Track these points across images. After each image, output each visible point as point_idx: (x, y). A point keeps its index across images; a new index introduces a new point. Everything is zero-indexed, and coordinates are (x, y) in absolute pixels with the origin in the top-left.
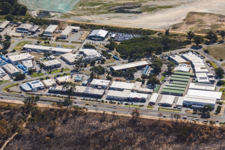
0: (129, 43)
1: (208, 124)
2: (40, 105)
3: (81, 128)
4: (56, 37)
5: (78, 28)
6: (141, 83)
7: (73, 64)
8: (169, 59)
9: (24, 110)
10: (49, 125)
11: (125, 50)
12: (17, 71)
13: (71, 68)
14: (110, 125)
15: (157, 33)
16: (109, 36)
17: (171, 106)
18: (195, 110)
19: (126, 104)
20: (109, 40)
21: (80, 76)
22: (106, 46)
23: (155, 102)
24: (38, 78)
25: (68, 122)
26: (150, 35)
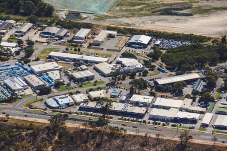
0: (176, 52)
2: (69, 124)
4: (88, 43)
5: (115, 33)
6: (192, 100)
7: (108, 76)
9: (49, 130)
11: (172, 60)
12: (41, 83)
13: (107, 80)
14: (153, 150)
15: (212, 40)
16: (152, 43)
19: (172, 126)
20: (152, 48)
21: (118, 90)
22: (148, 55)
23: (208, 123)
24: (67, 92)
25: (103, 146)
26: (203, 42)
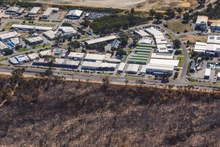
0: (100, 21)
1: (167, 88)
2: (26, 75)
3: (60, 94)
4: (38, 17)
5: (57, 9)
6: (110, 54)
7: (53, 40)
8: (135, 33)
9: (12, 80)
10: (33, 93)
11: (97, 27)
12: (6, 47)
13: (52, 43)
14: (84, 91)
15: (124, 11)
16: (83, 15)
17: (136, 74)
18: (156, 76)
19: (98, 73)
20: (83, 19)
21: (60, 50)
22: (81, 24)
23: (122, 70)
24: (24, 52)
25: (49, 89)
26: (118, 13)
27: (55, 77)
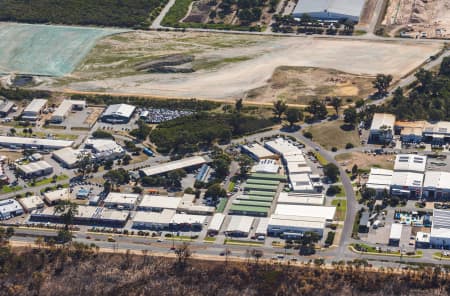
0: (172, 126)
1: (312, 264)
2: (15, 243)
3: (88, 283)
4: (43, 120)
5: (82, 103)
6: (194, 196)
7: (73, 167)
8: (244, 151)
10: (30, 280)
11: (165, 139)
13: (71, 174)
14: (138, 274)
15: (222, 106)
16: (137, 115)
17: (246, 236)
18: (289, 240)
19: (167, 236)
20: (136, 122)
21: (87, 188)
22: (131, 134)
23: (217, 229)
24: (12, 194)
25: (64, 272)
26: (210, 109)
27: (77, 245)
